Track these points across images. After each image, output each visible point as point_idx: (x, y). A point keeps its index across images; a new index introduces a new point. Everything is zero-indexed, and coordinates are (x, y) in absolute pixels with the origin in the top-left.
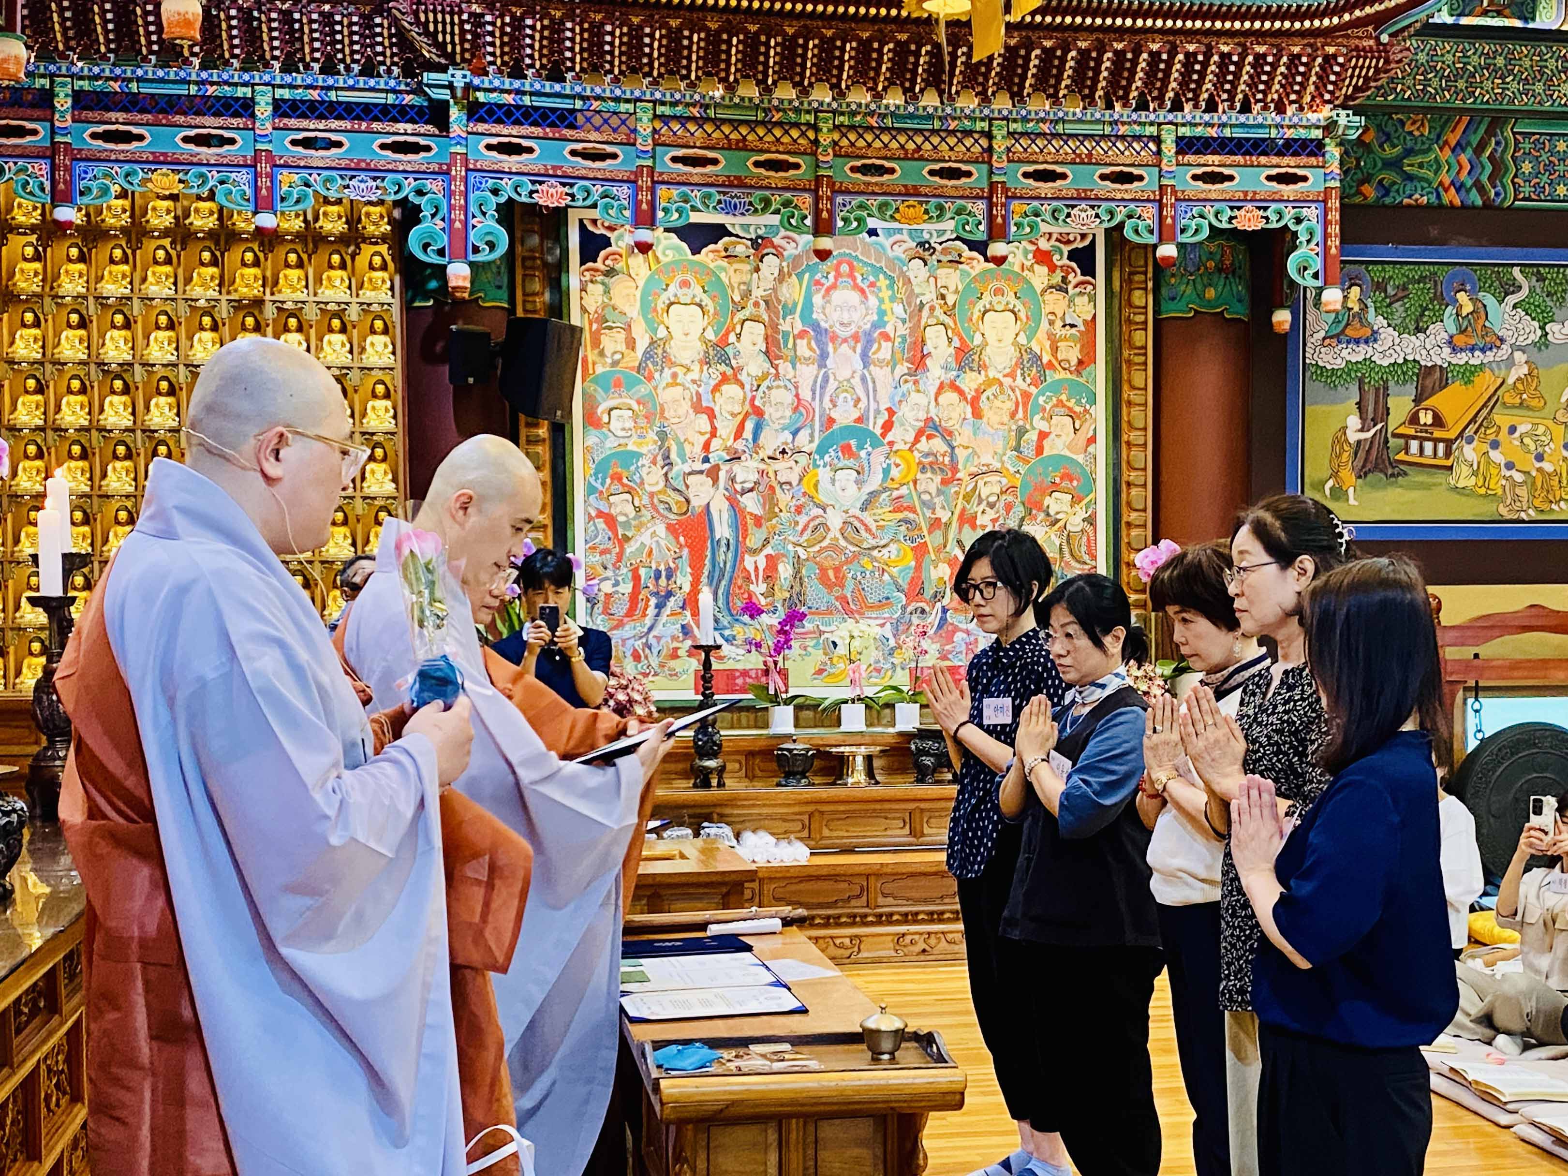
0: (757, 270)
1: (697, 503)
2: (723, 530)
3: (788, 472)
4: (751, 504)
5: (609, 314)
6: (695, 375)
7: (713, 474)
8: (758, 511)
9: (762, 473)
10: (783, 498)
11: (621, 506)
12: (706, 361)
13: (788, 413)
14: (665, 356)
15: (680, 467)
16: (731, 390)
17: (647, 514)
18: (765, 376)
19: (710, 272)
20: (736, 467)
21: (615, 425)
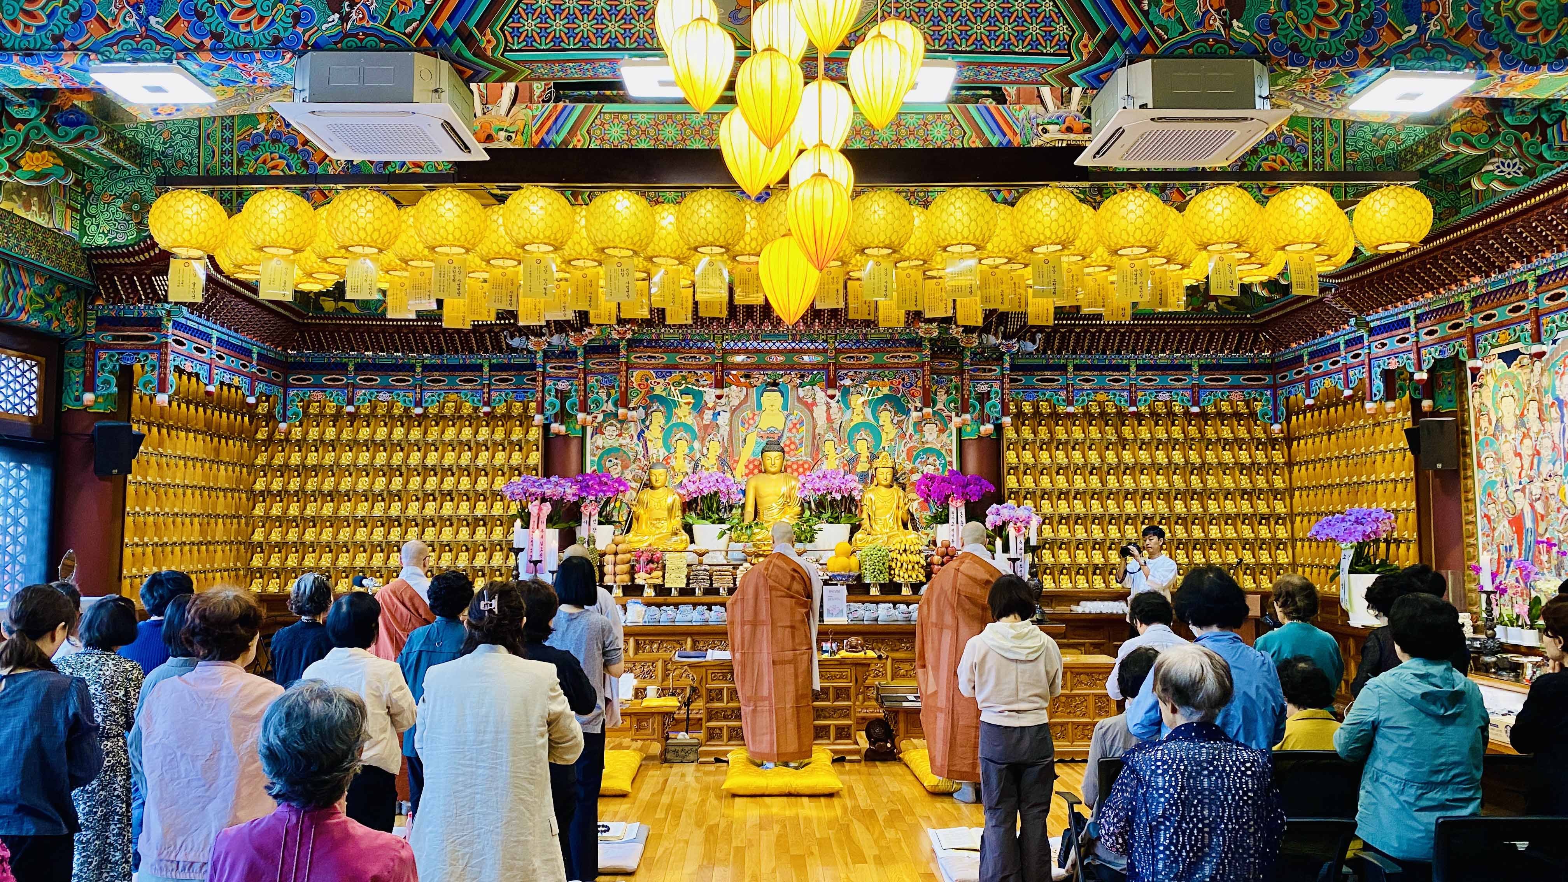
0: (1532, 371)
1: (1519, 508)
2: (1529, 524)
3: (1552, 487)
4: (1539, 506)
5: (1483, 408)
6: (1513, 436)
7: (1523, 490)
8: (1543, 512)
9: (1542, 488)
10: (1552, 502)
11: (1492, 511)
12: (1516, 427)
13: (1550, 452)
14: (1503, 428)
15: (1512, 488)
16: (1527, 441)
17: (1501, 514)
18: (1540, 430)
19: (1515, 377)
20: (1532, 486)
21: (1487, 467)
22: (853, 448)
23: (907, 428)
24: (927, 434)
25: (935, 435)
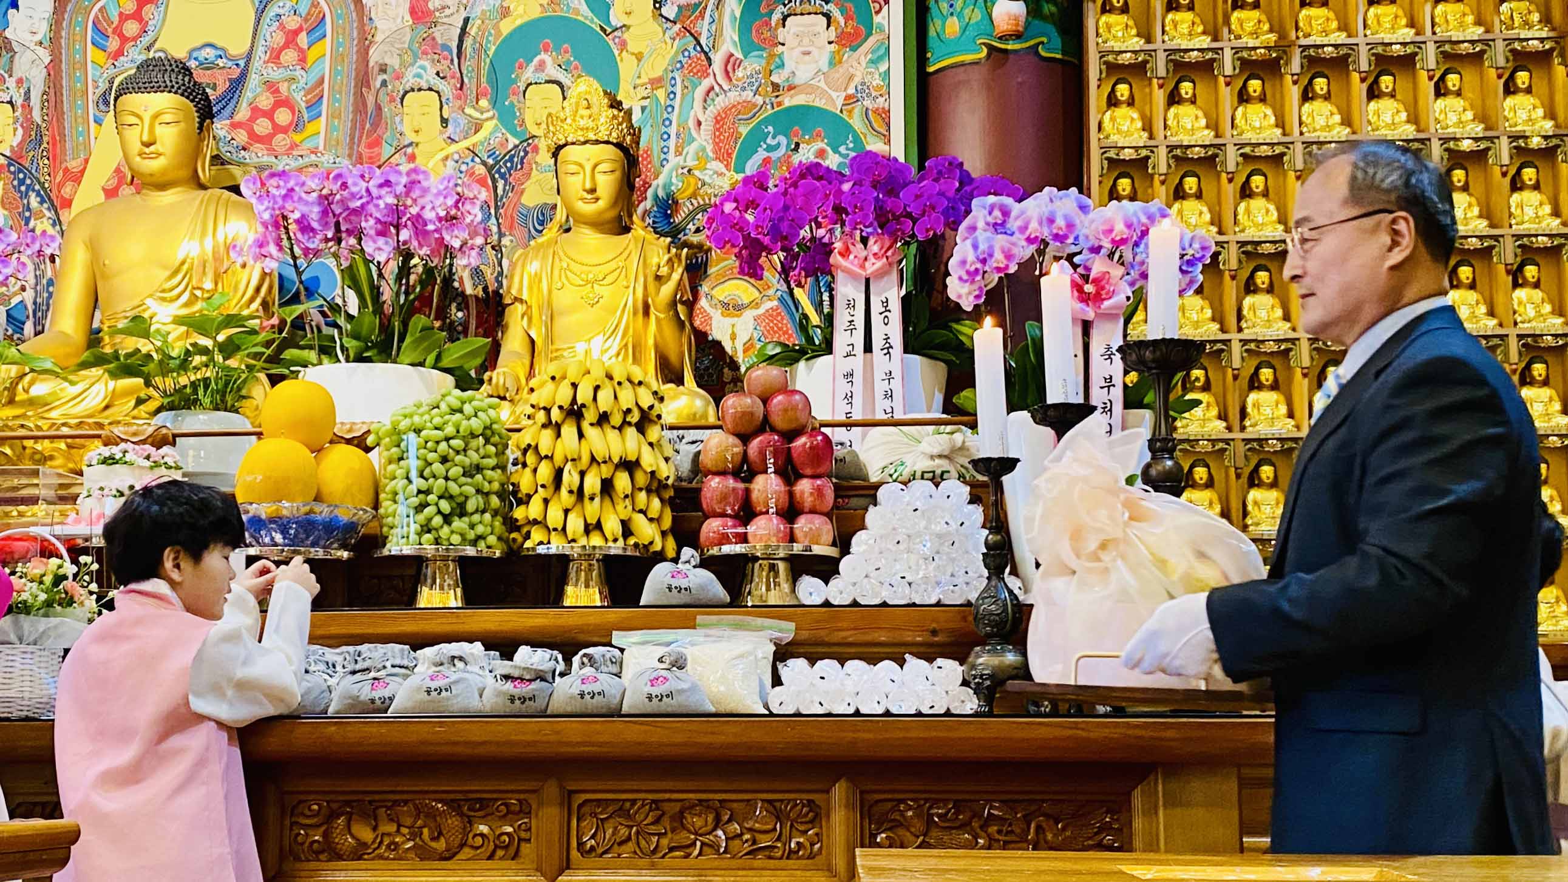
22: (509, 118)
23: (715, 37)
24: (790, 55)
25: (823, 54)
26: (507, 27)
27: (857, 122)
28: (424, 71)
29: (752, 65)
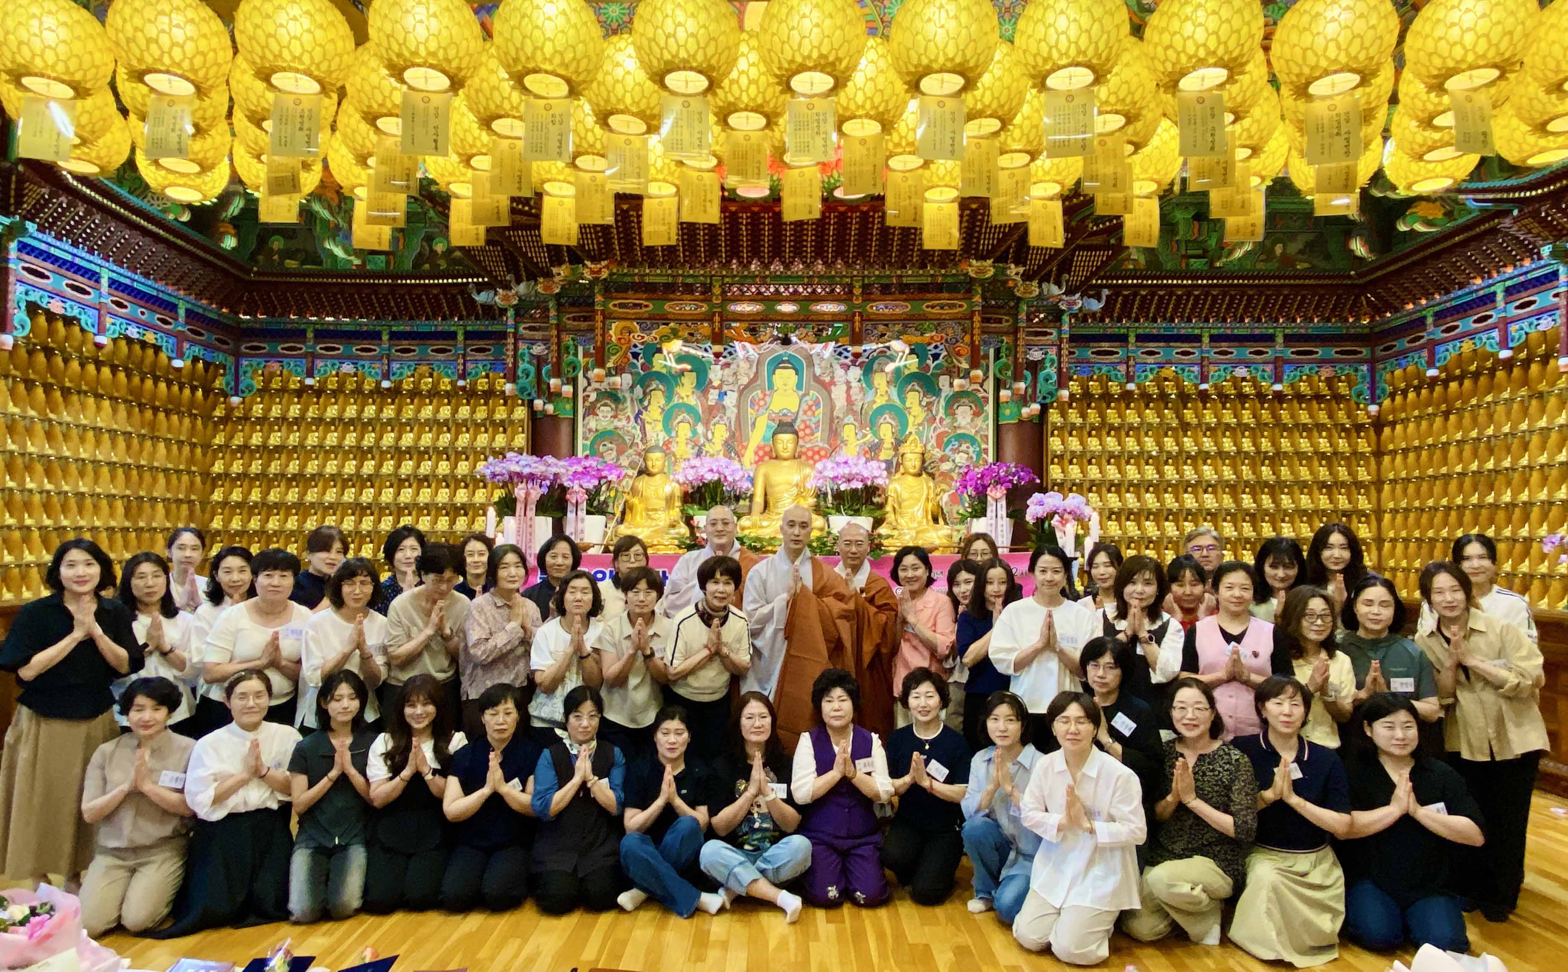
22: (876, 434)
23: (937, 411)
24: (959, 418)
25: (969, 419)
26: (875, 406)
27: (978, 438)
28: (850, 419)
29: (948, 420)
